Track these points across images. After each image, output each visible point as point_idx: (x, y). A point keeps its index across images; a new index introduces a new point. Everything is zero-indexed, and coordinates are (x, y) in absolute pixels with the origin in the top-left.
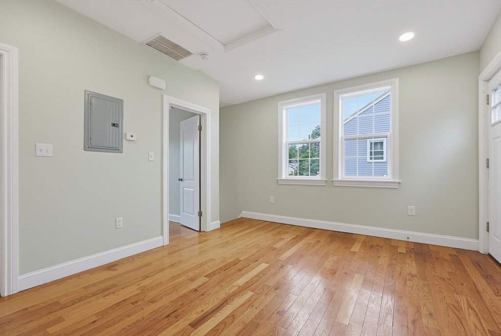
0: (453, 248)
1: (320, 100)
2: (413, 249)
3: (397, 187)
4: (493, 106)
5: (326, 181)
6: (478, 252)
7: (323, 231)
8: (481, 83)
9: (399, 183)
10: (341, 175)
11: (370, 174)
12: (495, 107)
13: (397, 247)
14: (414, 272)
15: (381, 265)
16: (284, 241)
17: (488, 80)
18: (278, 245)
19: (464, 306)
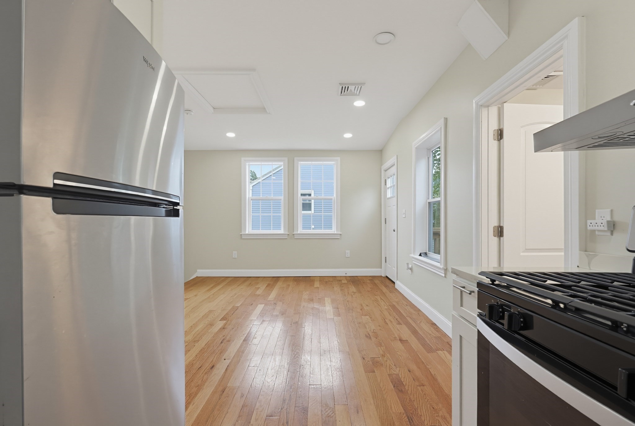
0: (370, 276)
1: (282, 163)
2: (350, 280)
3: (339, 237)
4: (388, 187)
5: (288, 234)
6: (381, 276)
7: (287, 278)
8: (383, 171)
9: (341, 234)
10: (300, 230)
11: (321, 228)
12: (389, 188)
13: (341, 280)
14: (355, 291)
15: (336, 291)
16: (261, 289)
17: (386, 171)
18: (258, 292)
19: (379, 299)
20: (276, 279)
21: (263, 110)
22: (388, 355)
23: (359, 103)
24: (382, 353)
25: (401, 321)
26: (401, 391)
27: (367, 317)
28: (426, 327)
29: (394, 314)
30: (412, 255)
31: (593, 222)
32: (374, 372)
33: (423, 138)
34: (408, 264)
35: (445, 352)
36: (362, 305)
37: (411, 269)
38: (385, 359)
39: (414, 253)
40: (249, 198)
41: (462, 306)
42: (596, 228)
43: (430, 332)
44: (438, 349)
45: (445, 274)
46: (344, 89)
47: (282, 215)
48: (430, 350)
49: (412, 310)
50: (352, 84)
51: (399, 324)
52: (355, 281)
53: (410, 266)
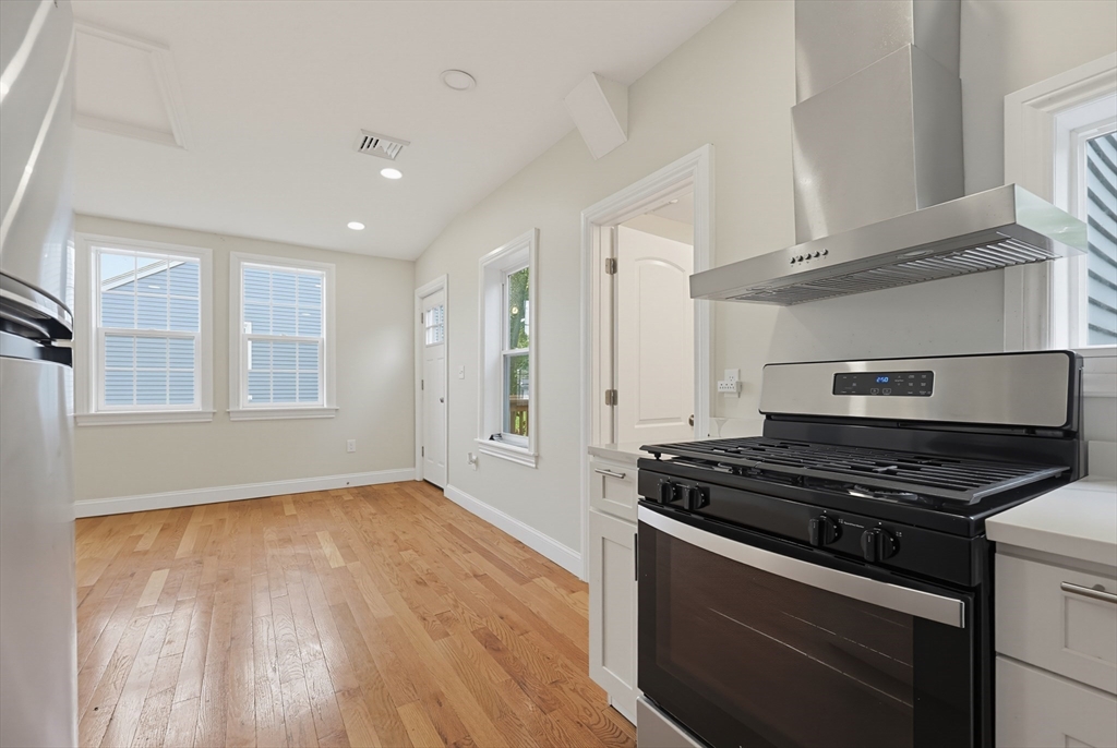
1: (198, 259)
2: (359, 494)
3: (334, 416)
4: (427, 326)
5: (214, 413)
6: (415, 481)
8: (417, 300)
9: (337, 410)
11: (292, 399)
12: (428, 328)
13: (340, 496)
14: (373, 511)
15: (336, 516)
16: (148, 539)
17: (423, 298)
18: (141, 546)
19: (421, 518)
20: (186, 511)
21: (166, 135)
22: (463, 603)
23: (391, 173)
24: (452, 602)
25: (469, 548)
26: (498, 650)
27: (411, 551)
28: (508, 549)
29: (455, 538)
30: (478, 440)
31: (724, 383)
32: (448, 635)
33: (498, 254)
34: (470, 454)
35: (544, 578)
36: (394, 534)
37: (476, 462)
38: (460, 610)
39: (482, 436)
40: (97, 329)
41: (604, 497)
42: (726, 390)
43: (516, 555)
44: (534, 577)
45: (536, 463)
46: (368, 143)
47: (197, 370)
48: (523, 580)
49: (481, 528)
50: (387, 138)
51: (466, 551)
52: (367, 493)
53: (474, 458)
